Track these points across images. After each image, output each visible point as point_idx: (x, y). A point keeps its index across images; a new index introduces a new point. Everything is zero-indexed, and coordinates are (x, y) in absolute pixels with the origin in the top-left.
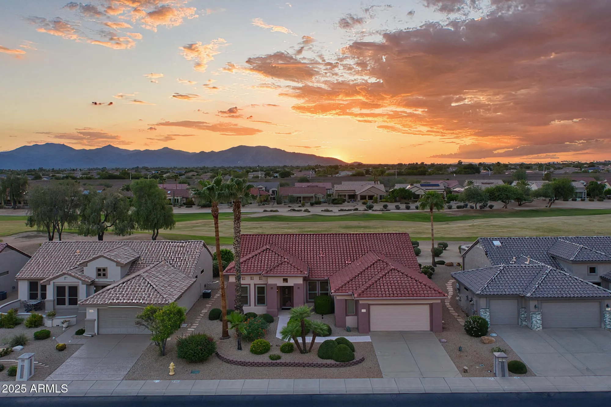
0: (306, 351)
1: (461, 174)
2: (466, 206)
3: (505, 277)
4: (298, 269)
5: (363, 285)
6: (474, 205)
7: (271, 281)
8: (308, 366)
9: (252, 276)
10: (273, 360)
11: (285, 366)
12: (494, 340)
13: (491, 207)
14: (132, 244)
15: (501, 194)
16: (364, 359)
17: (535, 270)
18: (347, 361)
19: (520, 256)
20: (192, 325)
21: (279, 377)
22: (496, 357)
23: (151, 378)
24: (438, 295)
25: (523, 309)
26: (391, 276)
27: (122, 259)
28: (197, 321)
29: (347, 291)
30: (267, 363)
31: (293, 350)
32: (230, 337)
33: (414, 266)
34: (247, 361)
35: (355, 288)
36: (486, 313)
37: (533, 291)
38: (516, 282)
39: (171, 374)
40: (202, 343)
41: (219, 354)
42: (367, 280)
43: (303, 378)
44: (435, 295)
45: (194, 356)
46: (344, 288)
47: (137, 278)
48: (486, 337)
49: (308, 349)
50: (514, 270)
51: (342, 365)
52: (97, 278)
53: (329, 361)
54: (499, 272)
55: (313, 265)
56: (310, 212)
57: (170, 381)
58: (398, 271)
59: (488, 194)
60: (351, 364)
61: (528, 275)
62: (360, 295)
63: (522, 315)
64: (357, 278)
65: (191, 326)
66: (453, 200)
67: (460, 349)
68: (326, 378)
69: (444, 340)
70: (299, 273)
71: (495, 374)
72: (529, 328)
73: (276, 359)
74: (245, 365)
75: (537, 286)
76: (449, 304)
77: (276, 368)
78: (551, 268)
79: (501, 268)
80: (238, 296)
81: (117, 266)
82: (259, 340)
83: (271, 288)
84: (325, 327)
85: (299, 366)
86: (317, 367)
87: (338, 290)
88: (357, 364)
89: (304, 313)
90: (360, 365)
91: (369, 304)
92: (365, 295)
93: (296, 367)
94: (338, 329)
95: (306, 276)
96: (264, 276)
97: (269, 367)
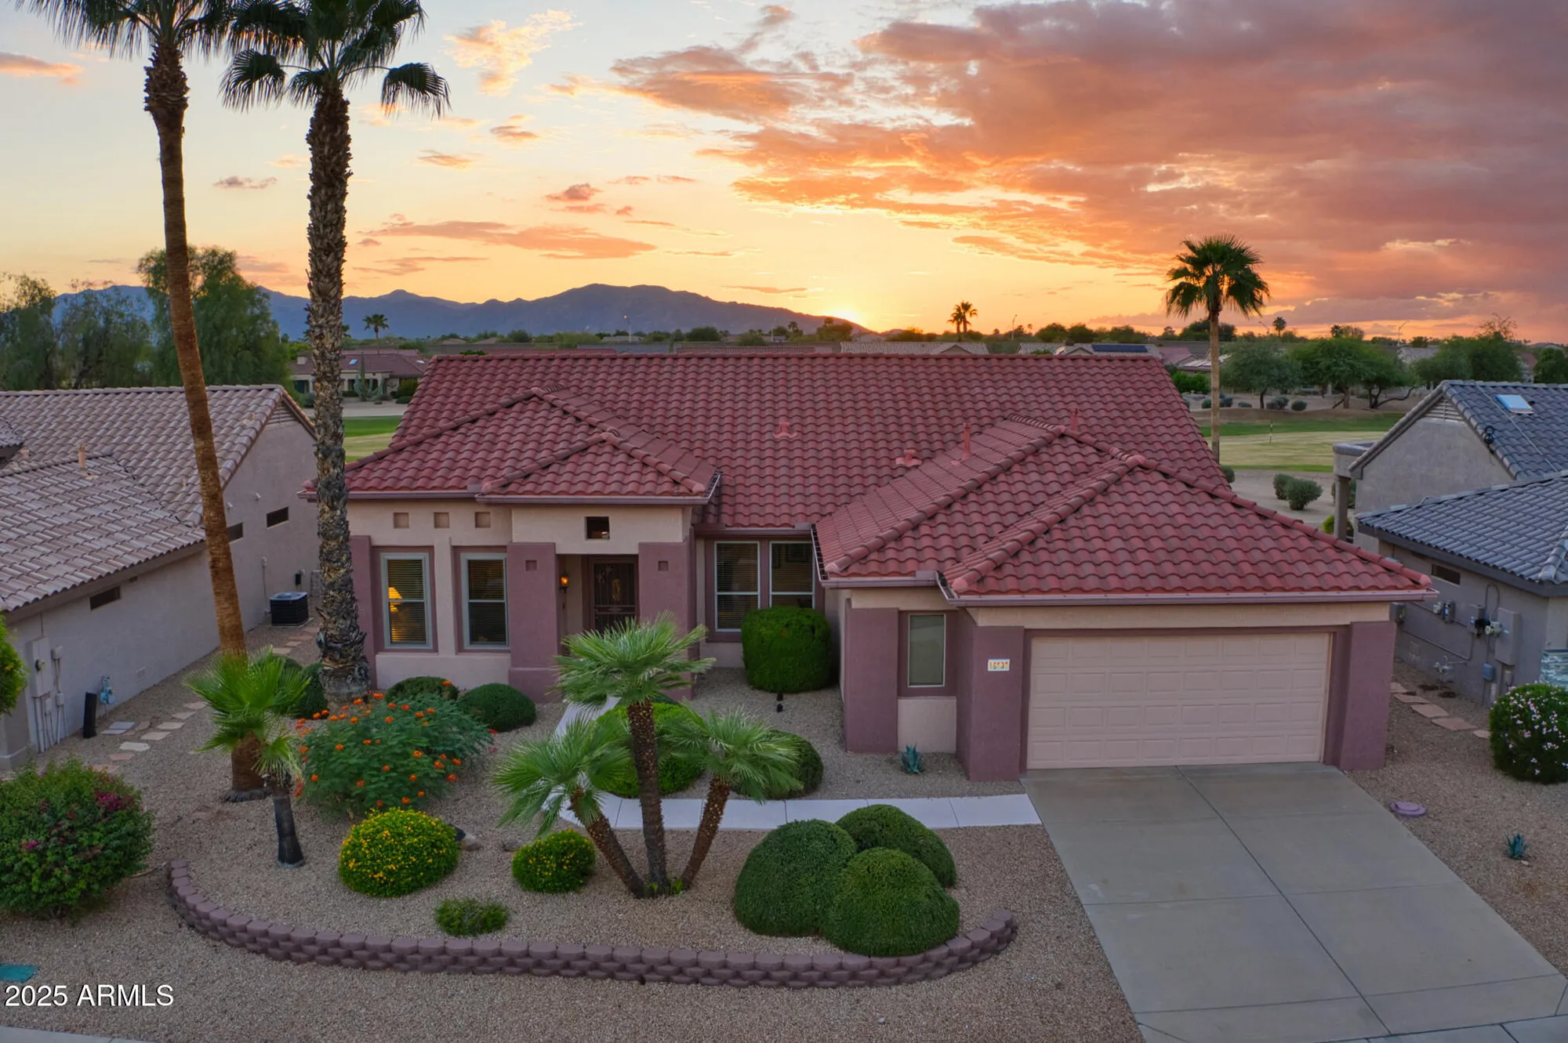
0: (663, 880)
2: (1228, 403)
4: (660, 473)
5: (991, 538)
6: (1256, 401)
7: (528, 529)
8: (668, 980)
9: (440, 508)
10: (461, 932)
11: (525, 971)
15: (1336, 364)
16: (1014, 930)
18: (913, 951)
20: (152, 727)
24: (1386, 579)
26: (1134, 497)
29: (911, 566)
30: (416, 951)
35: (948, 553)
42: (1013, 518)
44: (1369, 581)
46: (890, 554)
51: (882, 974)
53: (800, 950)
55: (741, 471)
58: (1165, 475)
59: (1300, 363)
60: (938, 965)
62: (981, 580)
65: (145, 731)
67: (1515, 850)
69: (1414, 806)
70: (666, 487)
73: (475, 931)
77: (467, 982)
80: (331, 586)
82: (396, 814)
83: (531, 564)
84: (782, 750)
85: (612, 976)
86: (724, 981)
87: (862, 559)
88: (975, 962)
89: (647, 663)
90: (996, 968)
91: (1027, 631)
92: (1011, 583)
93: (594, 979)
94: (860, 758)
95: (704, 508)
96: (490, 504)
97: (426, 972)
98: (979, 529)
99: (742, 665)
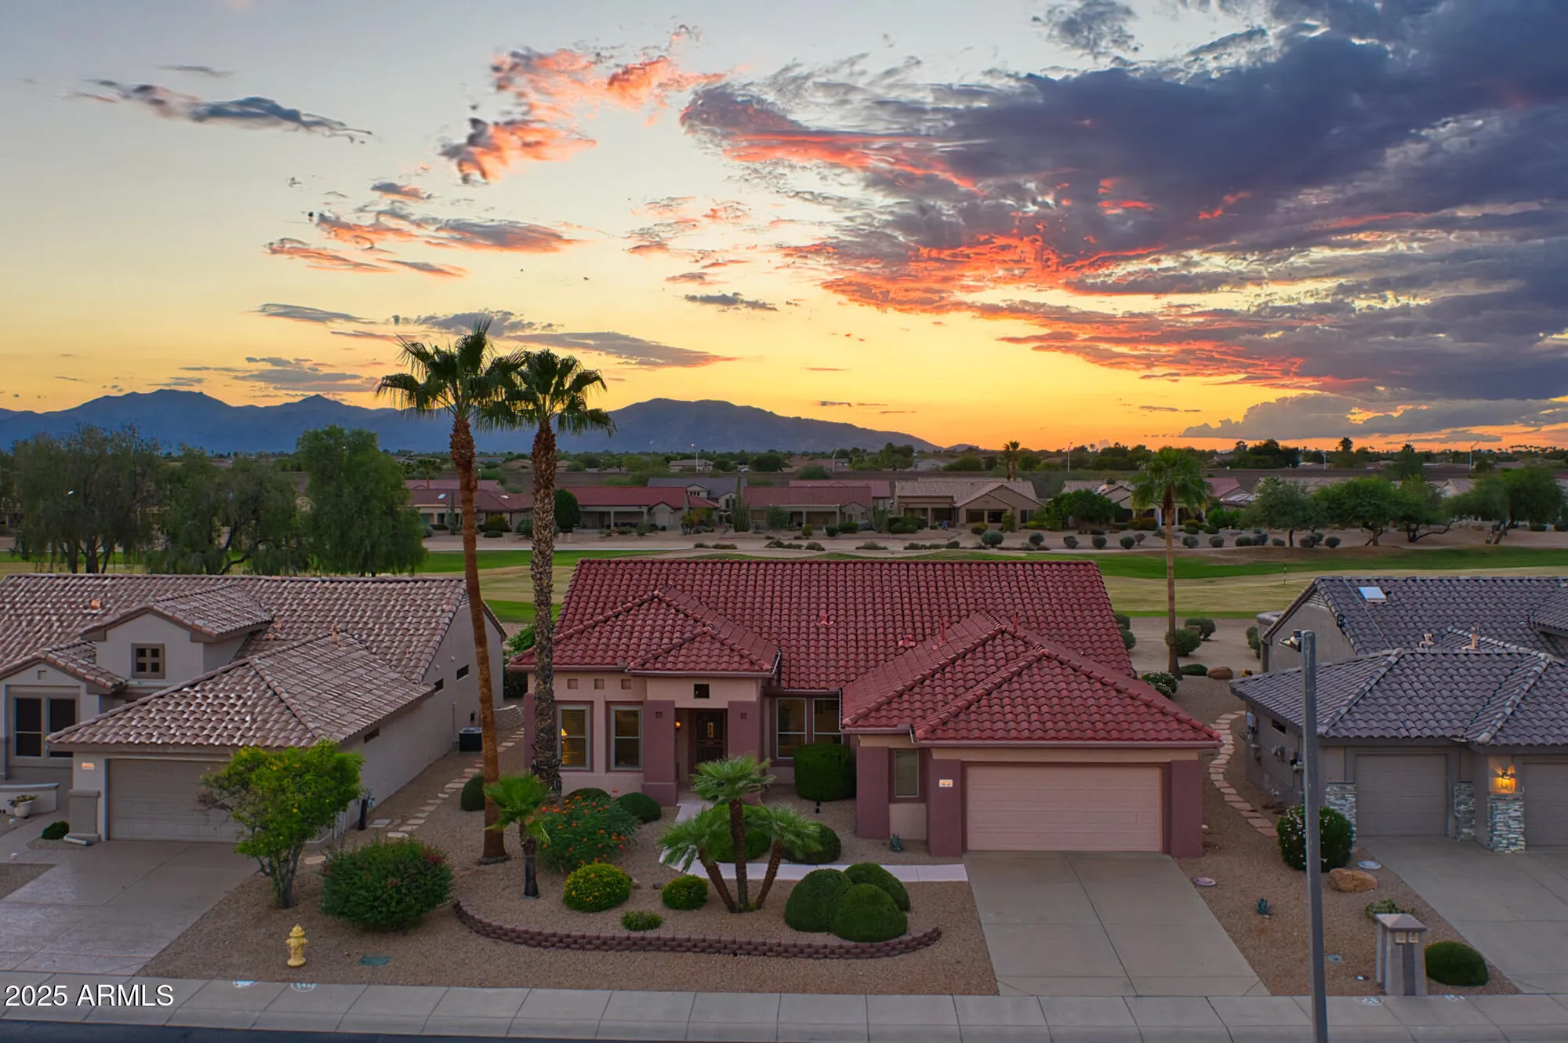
0: (747, 904)
1: (1245, 466)
2: (1263, 539)
3: (1406, 686)
4: (742, 656)
5: (946, 703)
6: (1285, 538)
7: (657, 692)
8: (749, 954)
9: (599, 677)
10: (636, 929)
11: (673, 949)
12: (1374, 880)
13: (1333, 543)
14: (254, 586)
15: (1361, 505)
16: (939, 934)
17: (1500, 665)
18: (881, 940)
19: (1444, 632)
20: (403, 823)
21: (647, 983)
22: (1384, 926)
23: (228, 972)
24: (1190, 734)
25: (1464, 786)
26: (1037, 678)
27: (210, 621)
28: (423, 811)
29: (895, 721)
30: (613, 938)
31: (705, 901)
32: (508, 859)
33: (1112, 657)
34: (548, 931)
35: (918, 712)
36: (1343, 798)
37: (1499, 724)
38: (1439, 700)
39: (291, 962)
40: (401, 867)
41: (461, 908)
42: (962, 690)
43: (725, 989)
44: (1179, 735)
45: (373, 907)
46: (883, 713)
47: (239, 673)
48: (1346, 872)
49: (753, 896)
50: (1434, 665)
51: (863, 952)
52: (134, 677)
53: (820, 939)
54: (1383, 670)
55: (794, 649)
56: (823, 550)
57: (286, 984)
58: (1061, 663)
59: (1325, 505)
60: (894, 949)
61: (1479, 679)
62: (934, 731)
63: (1460, 803)
64: (927, 682)
65: (400, 825)
66: (1226, 526)
67: (1263, 909)
68: (804, 991)
69: (1208, 880)
70: (746, 666)
71: (1382, 985)
72: (1482, 846)
73: (644, 928)
74: (539, 945)
75: (1509, 711)
76: (1221, 777)
77: (642, 955)
78: (1551, 658)
79: (1389, 659)
81: (193, 640)
82: (596, 865)
83: (659, 714)
84: (812, 828)
85: (719, 952)
86: (778, 955)
87: (866, 716)
88: (915, 949)
89: (740, 779)
90: (926, 953)
91: (963, 763)
92: (951, 733)
93: (709, 953)
94: (865, 842)
95: (770, 680)
96: (634, 675)
97: (617, 951)
98: (940, 697)
99: (793, 781)
